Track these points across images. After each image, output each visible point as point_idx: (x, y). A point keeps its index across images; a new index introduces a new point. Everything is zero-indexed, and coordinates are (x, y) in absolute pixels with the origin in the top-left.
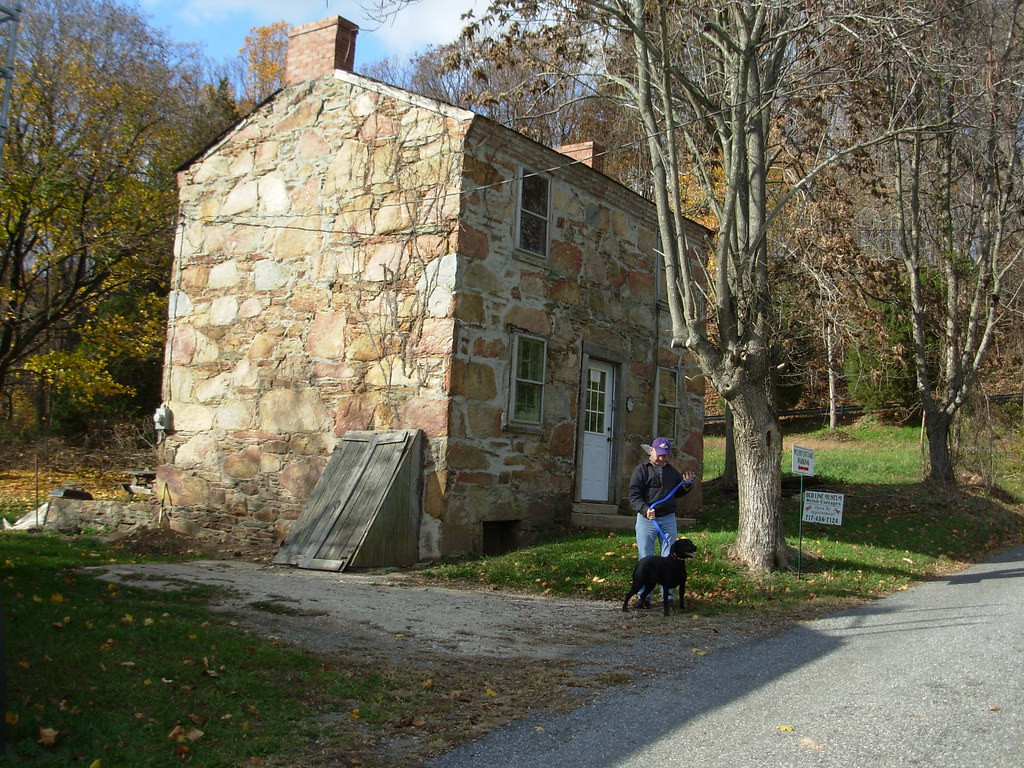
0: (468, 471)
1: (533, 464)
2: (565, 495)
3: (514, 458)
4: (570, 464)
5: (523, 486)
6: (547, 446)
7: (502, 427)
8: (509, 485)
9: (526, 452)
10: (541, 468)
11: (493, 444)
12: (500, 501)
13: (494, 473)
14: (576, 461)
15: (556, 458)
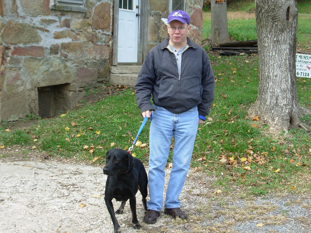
0: (21, 45)
1: (78, 37)
2: (105, 61)
3: (62, 32)
4: (108, 35)
5: (70, 55)
6: (90, 21)
7: (50, 6)
8: (58, 55)
9: (72, 27)
10: (85, 40)
11: (43, 21)
12: (51, 69)
13: (45, 46)
14: (112, 33)
15: (97, 31)
